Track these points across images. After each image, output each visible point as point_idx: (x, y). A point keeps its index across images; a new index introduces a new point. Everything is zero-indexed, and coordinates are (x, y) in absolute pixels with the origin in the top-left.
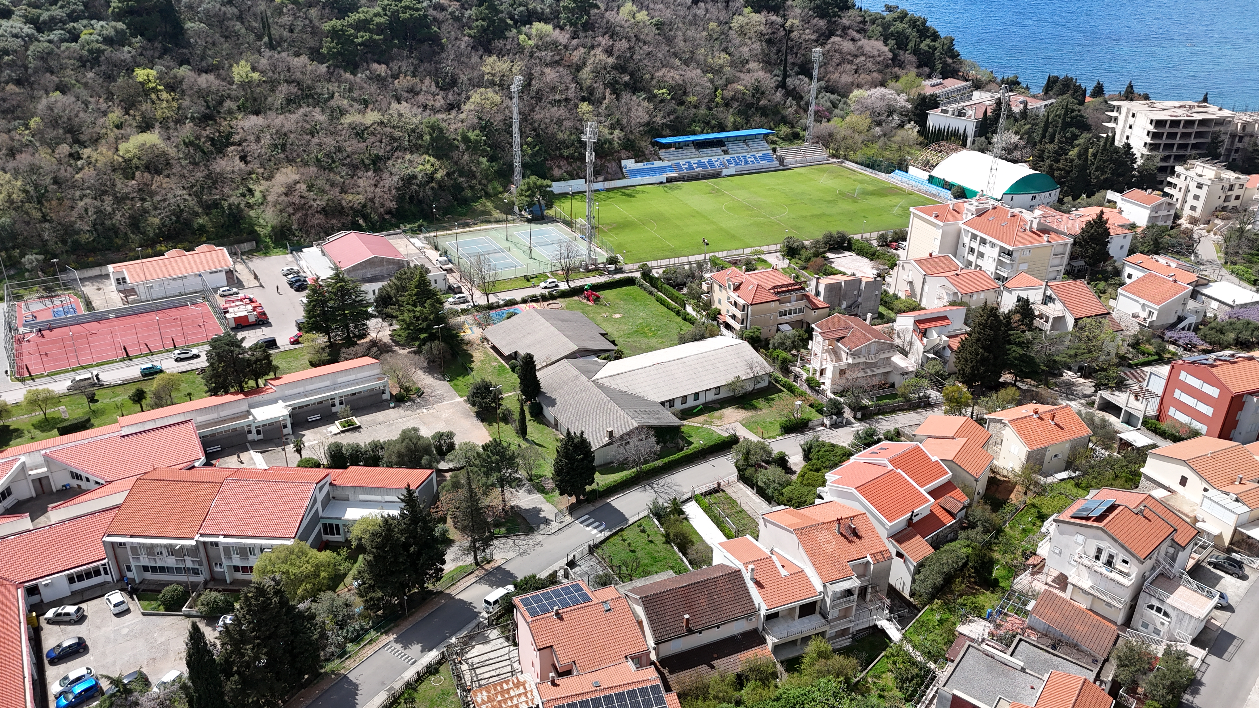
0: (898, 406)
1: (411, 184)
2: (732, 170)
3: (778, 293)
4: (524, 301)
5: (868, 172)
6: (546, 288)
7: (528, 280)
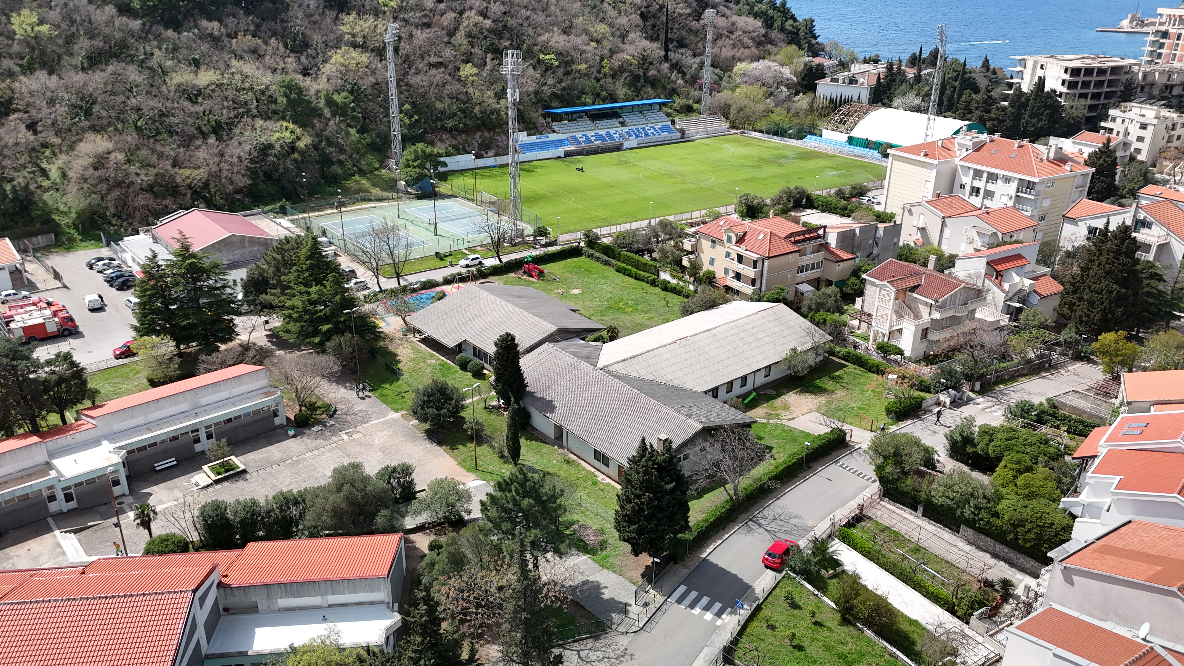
0: (1018, 370)
1: (267, 155)
2: (633, 142)
3: (795, 243)
4: (447, 281)
5: (776, 140)
6: (467, 266)
7: (441, 259)
